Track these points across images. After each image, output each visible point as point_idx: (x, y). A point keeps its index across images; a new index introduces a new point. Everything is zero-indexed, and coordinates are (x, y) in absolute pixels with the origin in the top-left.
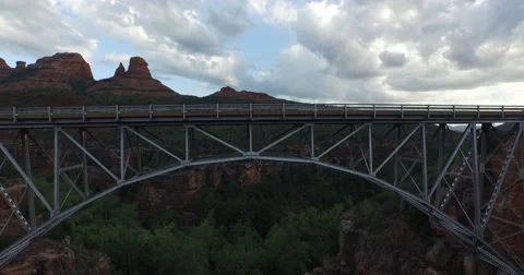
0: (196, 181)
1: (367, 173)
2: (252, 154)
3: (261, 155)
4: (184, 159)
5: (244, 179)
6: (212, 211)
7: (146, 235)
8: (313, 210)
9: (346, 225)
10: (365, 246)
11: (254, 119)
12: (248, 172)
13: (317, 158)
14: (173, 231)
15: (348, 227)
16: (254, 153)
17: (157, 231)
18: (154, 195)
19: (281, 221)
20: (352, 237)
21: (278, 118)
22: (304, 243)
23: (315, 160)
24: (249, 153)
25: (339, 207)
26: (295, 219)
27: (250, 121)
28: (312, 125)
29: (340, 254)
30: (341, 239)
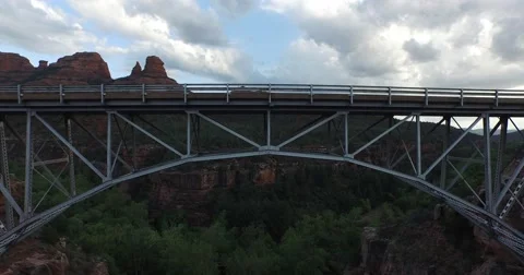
0: (209, 180)
1: (414, 175)
2: (270, 149)
3: (281, 150)
4: (185, 153)
5: (259, 179)
6: (224, 212)
7: (154, 236)
8: (330, 213)
9: (371, 233)
10: (394, 258)
11: (272, 105)
12: (262, 172)
13: (352, 156)
14: (183, 231)
15: (373, 235)
16: (272, 148)
17: (165, 232)
18: (166, 194)
19: (296, 224)
20: (378, 247)
21: (304, 104)
22: (321, 250)
23: (350, 158)
24: (266, 148)
25: (357, 211)
26: (311, 223)
27: (267, 106)
28: (345, 113)
29: (363, 265)
30: (365, 248)
